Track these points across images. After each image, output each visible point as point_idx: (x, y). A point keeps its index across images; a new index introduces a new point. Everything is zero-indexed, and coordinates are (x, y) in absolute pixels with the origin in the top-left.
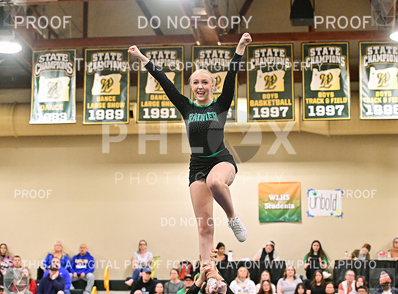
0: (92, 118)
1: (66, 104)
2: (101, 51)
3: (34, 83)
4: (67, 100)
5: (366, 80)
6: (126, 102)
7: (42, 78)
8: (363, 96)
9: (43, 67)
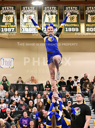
5: (22, 19)
8: (21, 25)
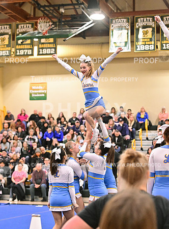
0: (138, 49)
1: (126, 43)
2: (142, 17)
3: (111, 33)
4: (127, 41)
6: (154, 41)
7: (114, 31)
9: (115, 26)
